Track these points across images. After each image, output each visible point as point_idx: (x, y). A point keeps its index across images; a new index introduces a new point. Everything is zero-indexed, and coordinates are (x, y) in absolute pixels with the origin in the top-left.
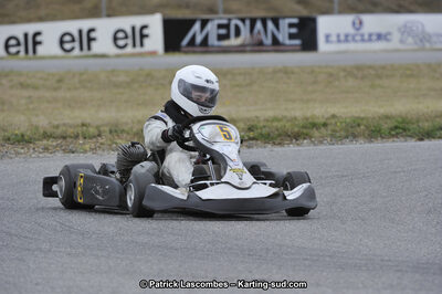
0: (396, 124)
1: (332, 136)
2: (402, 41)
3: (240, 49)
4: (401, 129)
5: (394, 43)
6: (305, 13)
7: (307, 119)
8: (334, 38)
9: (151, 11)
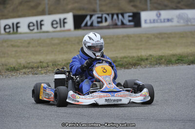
0: (178, 58)
1: (150, 64)
2: (178, 22)
3: (108, 27)
4: (180, 60)
5: (175, 23)
6: (135, 10)
7: (138, 57)
8: (148, 21)
9: (67, 12)
